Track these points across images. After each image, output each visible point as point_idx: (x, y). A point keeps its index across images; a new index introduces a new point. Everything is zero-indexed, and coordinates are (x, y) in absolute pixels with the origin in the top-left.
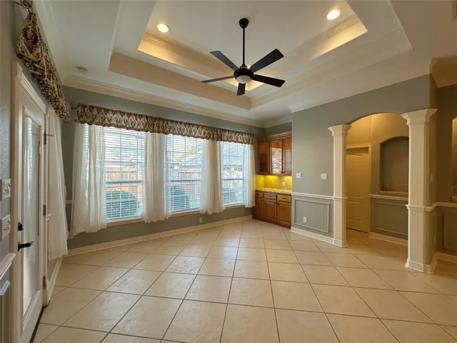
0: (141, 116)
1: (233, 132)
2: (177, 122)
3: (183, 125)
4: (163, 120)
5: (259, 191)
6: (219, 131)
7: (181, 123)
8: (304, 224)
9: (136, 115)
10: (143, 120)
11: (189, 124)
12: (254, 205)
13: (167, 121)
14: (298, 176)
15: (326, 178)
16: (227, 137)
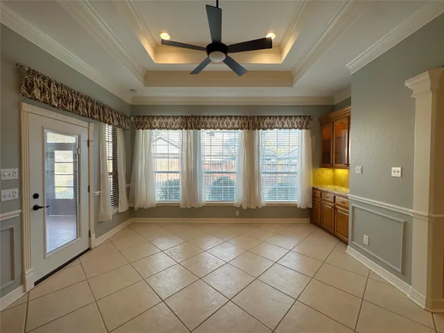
0: (177, 117)
1: (276, 117)
2: (208, 117)
3: (215, 118)
4: (196, 117)
5: (317, 189)
6: (256, 119)
7: (212, 117)
8: (364, 245)
9: (173, 117)
10: (178, 120)
11: (221, 117)
12: (311, 206)
13: (200, 117)
14: (358, 170)
15: (399, 175)
16: (268, 124)
